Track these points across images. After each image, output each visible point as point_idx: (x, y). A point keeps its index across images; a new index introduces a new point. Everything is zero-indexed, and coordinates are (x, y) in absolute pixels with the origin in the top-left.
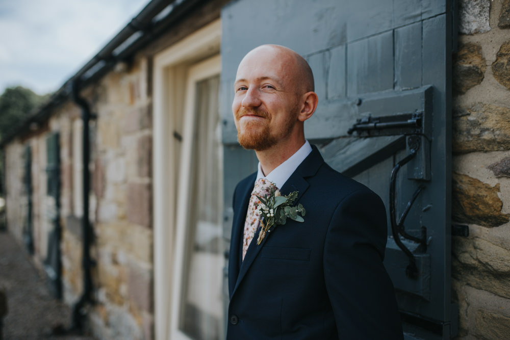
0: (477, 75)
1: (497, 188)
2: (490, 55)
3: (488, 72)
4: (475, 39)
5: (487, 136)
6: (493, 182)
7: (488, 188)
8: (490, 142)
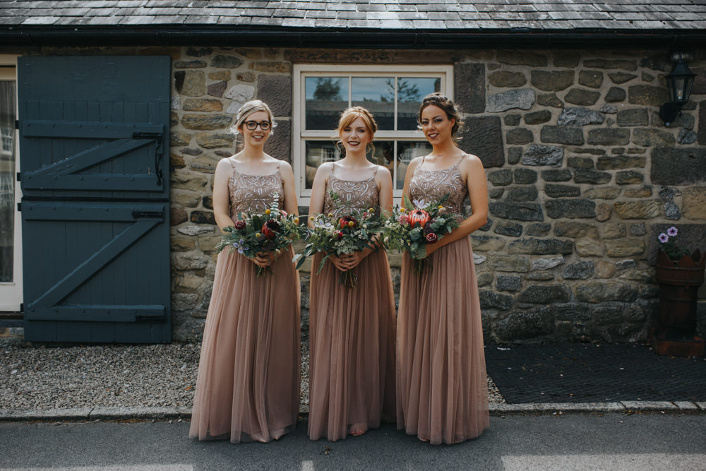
0: (176, 123)
1: (182, 157)
2: (180, 118)
3: (180, 122)
4: (175, 111)
5: (180, 141)
6: (181, 155)
7: (180, 157)
8: (181, 143)
